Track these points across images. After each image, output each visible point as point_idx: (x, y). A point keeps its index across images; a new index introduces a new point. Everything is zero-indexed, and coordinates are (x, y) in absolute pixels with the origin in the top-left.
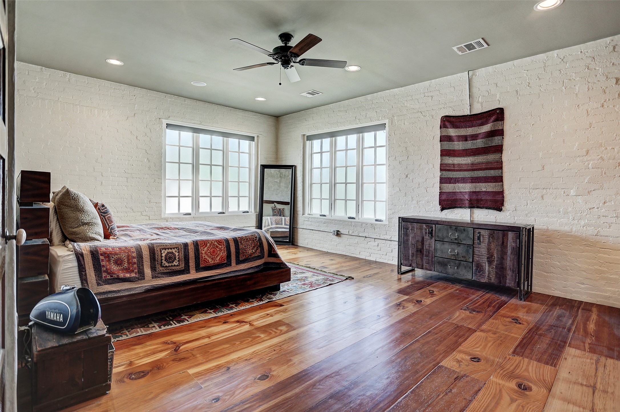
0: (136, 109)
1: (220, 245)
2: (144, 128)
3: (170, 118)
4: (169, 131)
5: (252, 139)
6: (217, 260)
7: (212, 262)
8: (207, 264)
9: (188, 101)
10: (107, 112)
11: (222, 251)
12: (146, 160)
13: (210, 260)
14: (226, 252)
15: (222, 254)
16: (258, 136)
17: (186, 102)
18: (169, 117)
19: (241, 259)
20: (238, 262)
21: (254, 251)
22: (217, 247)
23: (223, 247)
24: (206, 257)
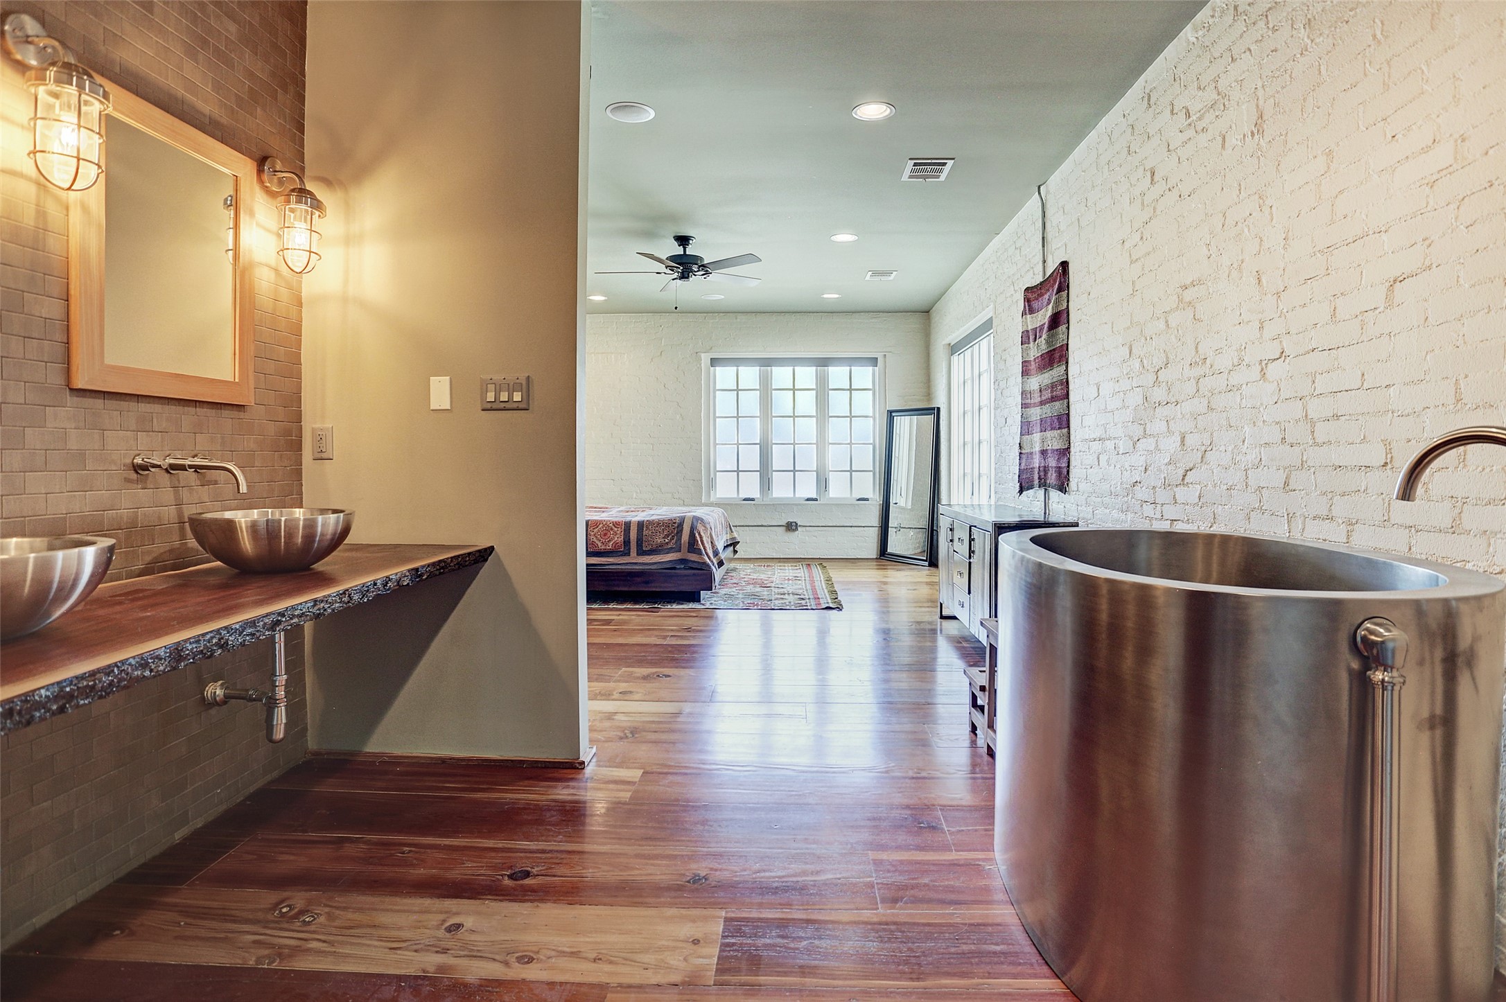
0: (663, 344)
1: (616, 527)
2: (675, 370)
3: (713, 350)
4: (719, 370)
5: (874, 361)
6: (610, 546)
7: (603, 547)
8: (596, 549)
9: (742, 318)
10: (626, 356)
11: (618, 536)
12: (678, 417)
13: (600, 544)
14: (622, 537)
15: (616, 539)
16: (885, 355)
17: (738, 320)
18: (711, 348)
19: (644, 549)
20: (641, 552)
21: (667, 541)
22: (612, 529)
23: (619, 531)
24: (595, 540)
